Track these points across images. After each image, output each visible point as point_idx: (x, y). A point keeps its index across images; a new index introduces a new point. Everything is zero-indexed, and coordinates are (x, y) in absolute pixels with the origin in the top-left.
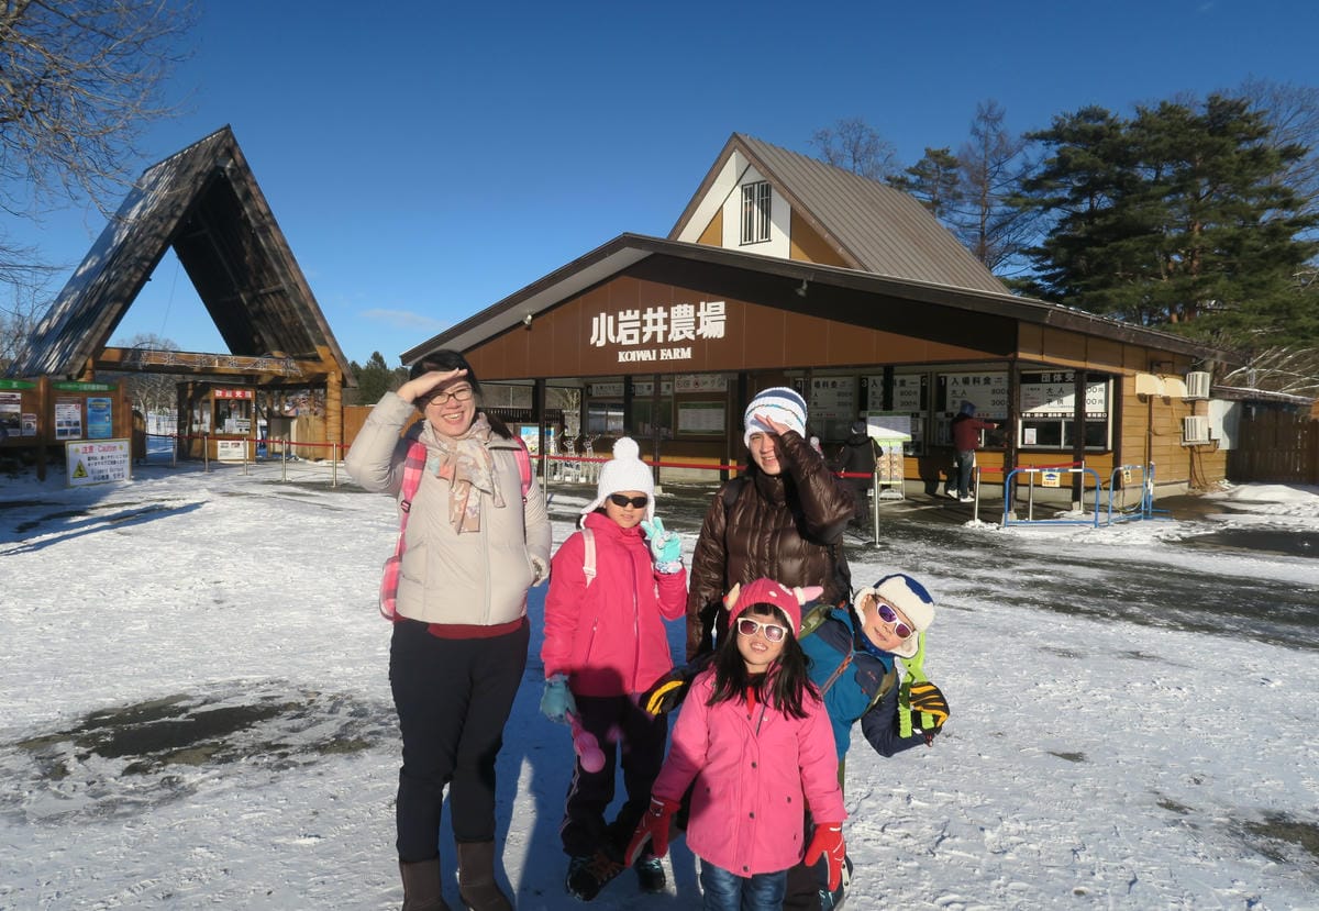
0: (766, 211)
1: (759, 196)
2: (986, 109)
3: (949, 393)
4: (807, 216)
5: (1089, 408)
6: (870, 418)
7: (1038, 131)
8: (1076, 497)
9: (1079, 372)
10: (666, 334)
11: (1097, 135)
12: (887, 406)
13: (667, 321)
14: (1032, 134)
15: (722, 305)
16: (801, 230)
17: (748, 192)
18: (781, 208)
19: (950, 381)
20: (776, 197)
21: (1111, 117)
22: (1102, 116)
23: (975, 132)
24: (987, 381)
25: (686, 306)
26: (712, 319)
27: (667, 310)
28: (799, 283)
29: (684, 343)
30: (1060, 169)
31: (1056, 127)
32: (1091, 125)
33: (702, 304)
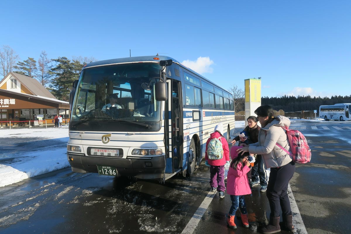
0: (16, 84)
1: (15, 81)
2: (43, 53)
3: (47, 111)
4: (23, 85)
5: (67, 113)
6: (37, 115)
7: (54, 59)
8: (66, 124)
9: (65, 109)
10: (3, 103)
11: (66, 62)
12: (40, 113)
13: (3, 101)
14: (53, 59)
15: (14, 100)
16: (23, 87)
17: (12, 80)
18: (19, 84)
19: (48, 110)
20: (18, 82)
21: (68, 59)
22: (66, 59)
23: (41, 56)
24: (53, 110)
25: (7, 99)
26: (13, 101)
27: (3, 99)
28: (29, 98)
29: (7, 105)
30: (59, 68)
31: (58, 59)
32: (64, 60)
33: (10, 99)
